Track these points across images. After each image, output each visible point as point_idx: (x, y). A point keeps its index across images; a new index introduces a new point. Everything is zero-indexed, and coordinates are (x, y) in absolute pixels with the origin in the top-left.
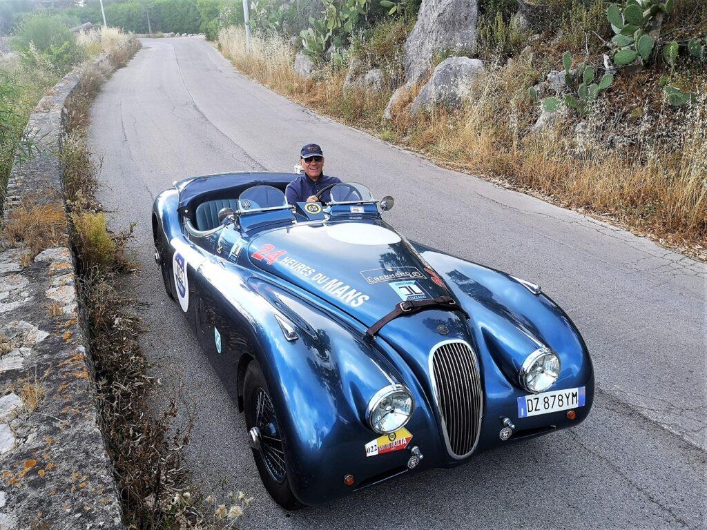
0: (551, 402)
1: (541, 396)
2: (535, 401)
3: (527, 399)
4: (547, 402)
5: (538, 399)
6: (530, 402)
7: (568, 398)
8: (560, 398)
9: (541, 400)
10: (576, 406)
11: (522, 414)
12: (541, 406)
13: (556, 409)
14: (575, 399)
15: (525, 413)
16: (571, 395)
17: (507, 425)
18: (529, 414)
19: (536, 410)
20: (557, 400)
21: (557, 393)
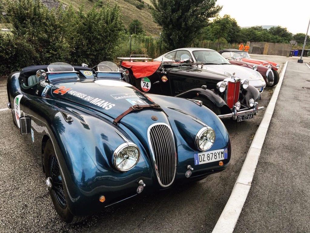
0: (211, 157)
1: (206, 153)
2: (203, 156)
3: (199, 155)
4: (209, 157)
5: (204, 155)
6: (200, 156)
7: (219, 154)
8: (215, 154)
9: (206, 156)
10: (223, 158)
11: (196, 163)
12: (206, 159)
13: (214, 160)
14: (222, 155)
15: (198, 162)
16: (220, 153)
17: (189, 169)
18: (200, 163)
19: (203, 161)
20: (214, 156)
21: (213, 152)
